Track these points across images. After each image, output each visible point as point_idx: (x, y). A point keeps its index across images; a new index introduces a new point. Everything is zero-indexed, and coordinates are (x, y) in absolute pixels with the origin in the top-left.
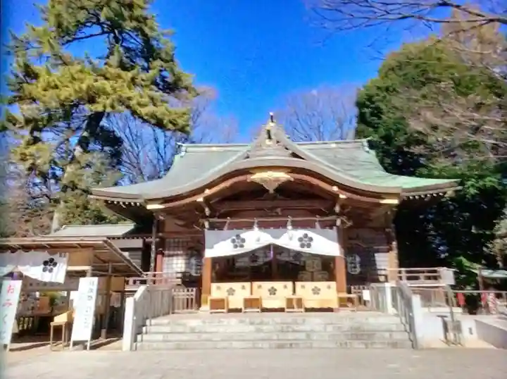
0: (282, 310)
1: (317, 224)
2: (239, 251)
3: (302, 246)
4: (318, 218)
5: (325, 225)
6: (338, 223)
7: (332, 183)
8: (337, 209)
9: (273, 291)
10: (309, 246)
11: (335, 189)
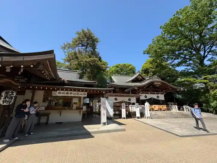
0: (157, 110)
2: (146, 99)
3: (157, 98)
5: (161, 94)
9: (155, 107)
10: (159, 98)
11: (169, 87)
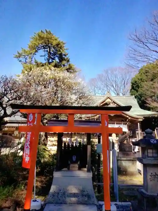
1: (122, 124)
4: (123, 122)
5: (124, 124)
6: (128, 123)
7: (127, 115)
8: (127, 120)
11: (128, 117)
